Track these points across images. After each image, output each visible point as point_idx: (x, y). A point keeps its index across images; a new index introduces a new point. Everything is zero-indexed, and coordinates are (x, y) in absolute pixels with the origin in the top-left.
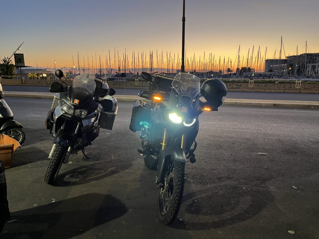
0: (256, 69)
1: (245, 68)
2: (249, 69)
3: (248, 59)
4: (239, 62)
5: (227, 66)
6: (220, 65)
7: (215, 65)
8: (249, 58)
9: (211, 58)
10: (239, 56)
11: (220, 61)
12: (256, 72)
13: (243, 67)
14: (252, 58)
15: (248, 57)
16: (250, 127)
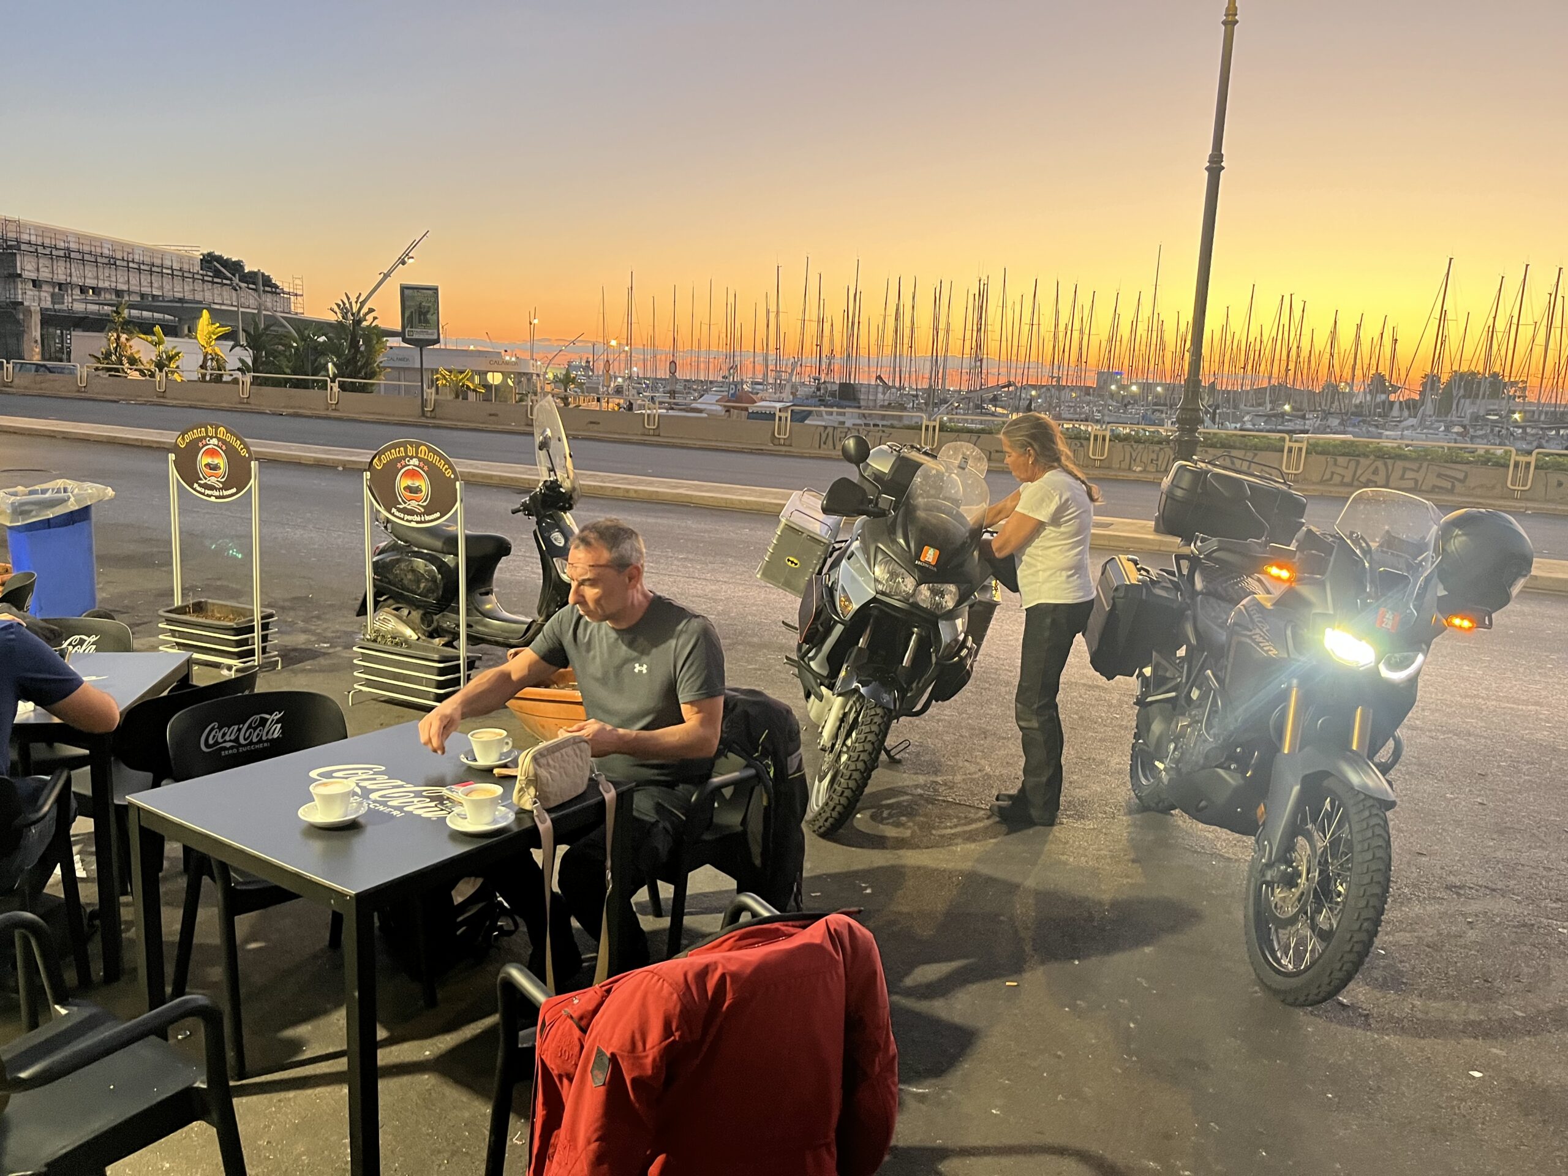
0: (1534, 381)
1: (1473, 374)
2: (1496, 385)
3: (1492, 331)
4: (1441, 340)
5: (1374, 362)
6: (1332, 355)
7: (1305, 353)
8: (1500, 326)
9: (1285, 319)
10: (1443, 313)
11: (1334, 333)
12: (1532, 398)
13: (1464, 368)
14: (1515, 324)
15: (1491, 320)
16: (1544, 693)
